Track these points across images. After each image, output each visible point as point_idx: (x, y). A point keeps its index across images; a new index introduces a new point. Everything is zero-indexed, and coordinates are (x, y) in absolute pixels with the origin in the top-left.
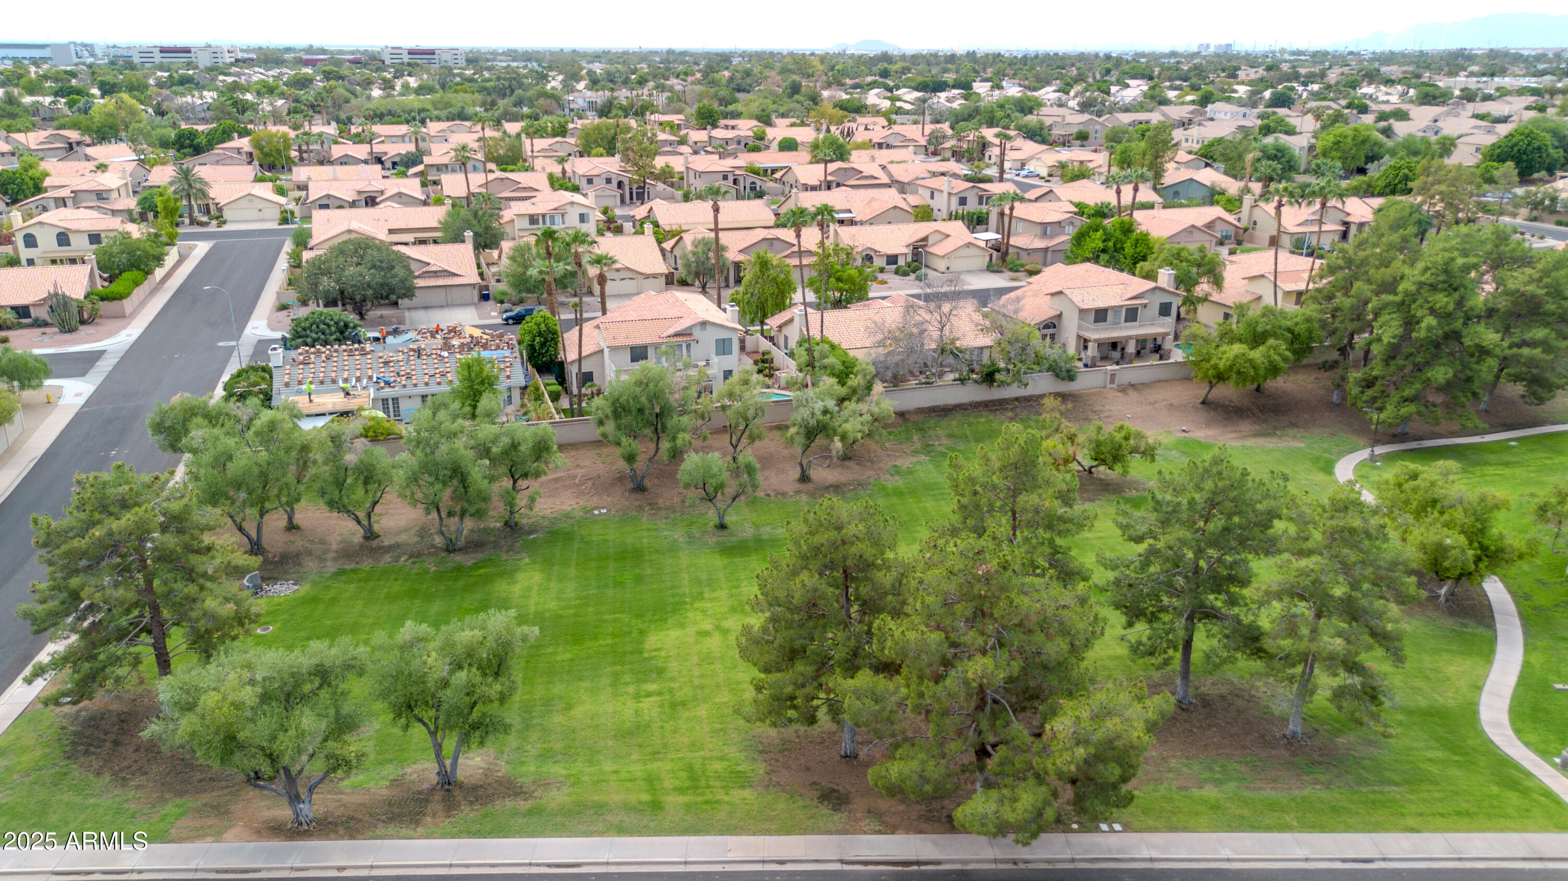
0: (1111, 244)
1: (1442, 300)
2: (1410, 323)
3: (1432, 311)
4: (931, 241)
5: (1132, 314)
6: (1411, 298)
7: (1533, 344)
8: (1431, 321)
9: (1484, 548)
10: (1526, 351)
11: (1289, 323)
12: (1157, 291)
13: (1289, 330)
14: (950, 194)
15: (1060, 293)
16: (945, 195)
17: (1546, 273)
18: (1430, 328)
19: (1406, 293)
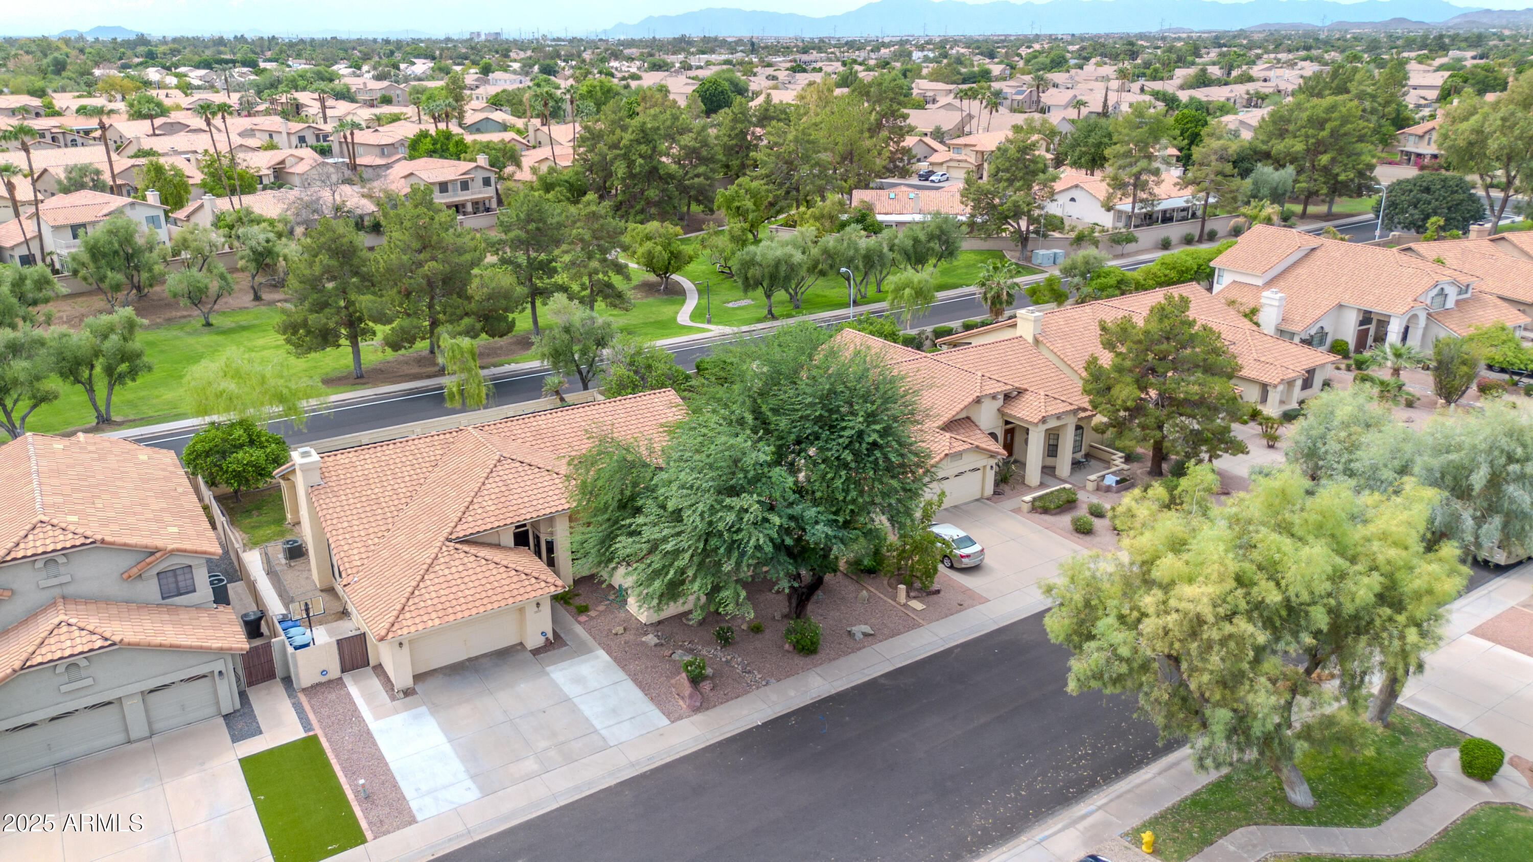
0: (438, 146)
1: (643, 148)
2: (631, 164)
3: (641, 156)
4: (288, 164)
5: (465, 186)
6: (628, 148)
7: (698, 176)
8: (640, 161)
9: (672, 253)
10: (696, 180)
11: (566, 178)
12: (479, 170)
13: (567, 181)
14: (288, 134)
15: (412, 174)
16: (285, 135)
17: (699, 133)
18: (641, 165)
19: (625, 146)
